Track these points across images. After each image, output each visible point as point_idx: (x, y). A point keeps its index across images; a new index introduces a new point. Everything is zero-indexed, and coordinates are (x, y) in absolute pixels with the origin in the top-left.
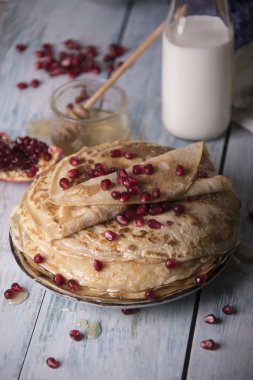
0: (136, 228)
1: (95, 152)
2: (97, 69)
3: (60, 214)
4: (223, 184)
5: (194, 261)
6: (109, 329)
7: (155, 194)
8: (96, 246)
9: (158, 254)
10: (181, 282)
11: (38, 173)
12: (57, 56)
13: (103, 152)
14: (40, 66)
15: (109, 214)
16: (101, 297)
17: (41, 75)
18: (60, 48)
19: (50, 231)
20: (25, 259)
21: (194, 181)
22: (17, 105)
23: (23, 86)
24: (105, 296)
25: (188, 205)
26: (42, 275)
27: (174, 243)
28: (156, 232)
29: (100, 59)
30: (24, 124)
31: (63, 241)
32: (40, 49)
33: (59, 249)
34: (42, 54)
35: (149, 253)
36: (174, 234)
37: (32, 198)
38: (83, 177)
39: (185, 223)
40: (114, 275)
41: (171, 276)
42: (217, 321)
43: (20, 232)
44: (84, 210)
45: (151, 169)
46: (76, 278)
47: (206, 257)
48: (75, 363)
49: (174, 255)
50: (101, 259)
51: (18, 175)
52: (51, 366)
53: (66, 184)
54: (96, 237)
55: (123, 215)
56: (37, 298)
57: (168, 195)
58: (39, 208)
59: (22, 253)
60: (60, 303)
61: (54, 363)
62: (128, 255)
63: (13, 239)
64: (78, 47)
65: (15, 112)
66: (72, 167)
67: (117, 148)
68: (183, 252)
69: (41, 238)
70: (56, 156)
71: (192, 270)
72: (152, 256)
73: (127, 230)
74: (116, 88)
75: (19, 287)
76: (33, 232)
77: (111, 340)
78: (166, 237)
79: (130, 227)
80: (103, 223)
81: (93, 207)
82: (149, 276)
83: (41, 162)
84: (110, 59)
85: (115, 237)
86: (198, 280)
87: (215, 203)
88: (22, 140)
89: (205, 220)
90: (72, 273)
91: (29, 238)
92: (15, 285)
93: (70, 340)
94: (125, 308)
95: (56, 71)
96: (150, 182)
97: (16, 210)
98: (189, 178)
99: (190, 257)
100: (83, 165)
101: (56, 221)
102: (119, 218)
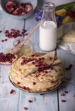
0: (42, 74)
1: (27, 55)
3: (23, 71)
4: (61, 61)
5: (57, 81)
6: (38, 99)
7: (46, 65)
8: (33, 79)
9: (49, 79)
10: (54, 86)
11: (13, 62)
12: (10, 33)
13: (29, 55)
14: (6, 36)
15: (35, 71)
16: (35, 91)
17: (7, 38)
18: (10, 31)
19: (21, 76)
20: (14, 83)
21: (54, 61)
23: (3, 41)
24: (36, 91)
25: (53, 67)
26: (20, 87)
27: (52, 76)
28: (47, 74)
29: (21, 33)
30: (5, 50)
31: (24, 78)
32: (5, 31)
33: (23, 80)
34: (6, 33)
35: (46, 79)
36: (51, 74)
37: (14, 68)
38: (26, 62)
39: (54, 71)
40: (38, 85)
41: (52, 85)
42: (64, 95)
43: (12, 77)
44: (29, 70)
45: (43, 59)
46: (28, 87)
47: (59, 79)
48: (31, 108)
49: (52, 79)
50: (34, 82)
51: (8, 63)
53: (22, 64)
54: (32, 76)
55: (38, 70)
56: (18, 93)
57: (49, 65)
58: (16, 70)
59: (13, 82)
60: (24, 94)
61: (26, 109)
62: (41, 80)
63: (10, 79)
64: (15, 31)
65: (2, 47)
66: (23, 60)
67: (33, 54)
68: (54, 79)
69: (18, 78)
70: (17, 57)
71: (57, 83)
72: (47, 80)
73: (40, 74)
74: (28, 40)
76: (16, 76)
77: (39, 102)
78: (50, 75)
79: (40, 73)
80: (34, 73)
81: (31, 69)
82: (47, 85)
83: (13, 59)
84: (23, 33)
85: (37, 76)
86: (59, 85)
87: (59, 66)
88: (8, 54)
89: (58, 70)
90: (27, 86)
91: (15, 78)
92: (12, 90)
93: (29, 103)
94: (41, 93)
95: (11, 37)
96: (43, 62)
97: (10, 71)
98: (53, 60)
99: (56, 80)
100: (25, 59)
101: (22, 73)
102: (37, 71)
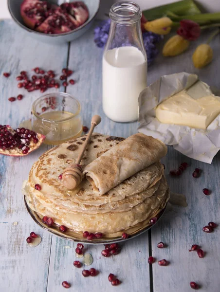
2: (57, 85)
5: (148, 209)
6: (97, 258)
10: (141, 223)
12: (31, 79)
14: (21, 86)
17: (22, 91)
18: (31, 74)
20: (38, 216)
22: (11, 112)
23: (12, 99)
29: (57, 78)
32: (19, 75)
33: (60, 208)
34: (21, 78)
37: (37, 175)
40: (99, 223)
41: (134, 220)
42: (165, 246)
43: (32, 198)
51: (17, 152)
52: (65, 287)
56: (47, 240)
59: (35, 212)
60: (63, 243)
61: (67, 285)
63: (28, 203)
64: (43, 72)
65: (11, 116)
69: (47, 202)
75: (35, 235)
76: (41, 197)
82: (121, 222)
83: (31, 144)
84: (64, 78)
86: (152, 221)
88: (20, 129)
91: (39, 202)
92: (32, 233)
93: (74, 267)
95: (32, 88)
97: (26, 183)
